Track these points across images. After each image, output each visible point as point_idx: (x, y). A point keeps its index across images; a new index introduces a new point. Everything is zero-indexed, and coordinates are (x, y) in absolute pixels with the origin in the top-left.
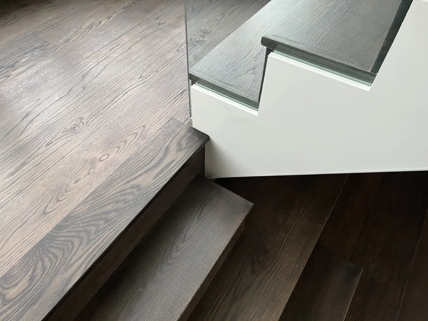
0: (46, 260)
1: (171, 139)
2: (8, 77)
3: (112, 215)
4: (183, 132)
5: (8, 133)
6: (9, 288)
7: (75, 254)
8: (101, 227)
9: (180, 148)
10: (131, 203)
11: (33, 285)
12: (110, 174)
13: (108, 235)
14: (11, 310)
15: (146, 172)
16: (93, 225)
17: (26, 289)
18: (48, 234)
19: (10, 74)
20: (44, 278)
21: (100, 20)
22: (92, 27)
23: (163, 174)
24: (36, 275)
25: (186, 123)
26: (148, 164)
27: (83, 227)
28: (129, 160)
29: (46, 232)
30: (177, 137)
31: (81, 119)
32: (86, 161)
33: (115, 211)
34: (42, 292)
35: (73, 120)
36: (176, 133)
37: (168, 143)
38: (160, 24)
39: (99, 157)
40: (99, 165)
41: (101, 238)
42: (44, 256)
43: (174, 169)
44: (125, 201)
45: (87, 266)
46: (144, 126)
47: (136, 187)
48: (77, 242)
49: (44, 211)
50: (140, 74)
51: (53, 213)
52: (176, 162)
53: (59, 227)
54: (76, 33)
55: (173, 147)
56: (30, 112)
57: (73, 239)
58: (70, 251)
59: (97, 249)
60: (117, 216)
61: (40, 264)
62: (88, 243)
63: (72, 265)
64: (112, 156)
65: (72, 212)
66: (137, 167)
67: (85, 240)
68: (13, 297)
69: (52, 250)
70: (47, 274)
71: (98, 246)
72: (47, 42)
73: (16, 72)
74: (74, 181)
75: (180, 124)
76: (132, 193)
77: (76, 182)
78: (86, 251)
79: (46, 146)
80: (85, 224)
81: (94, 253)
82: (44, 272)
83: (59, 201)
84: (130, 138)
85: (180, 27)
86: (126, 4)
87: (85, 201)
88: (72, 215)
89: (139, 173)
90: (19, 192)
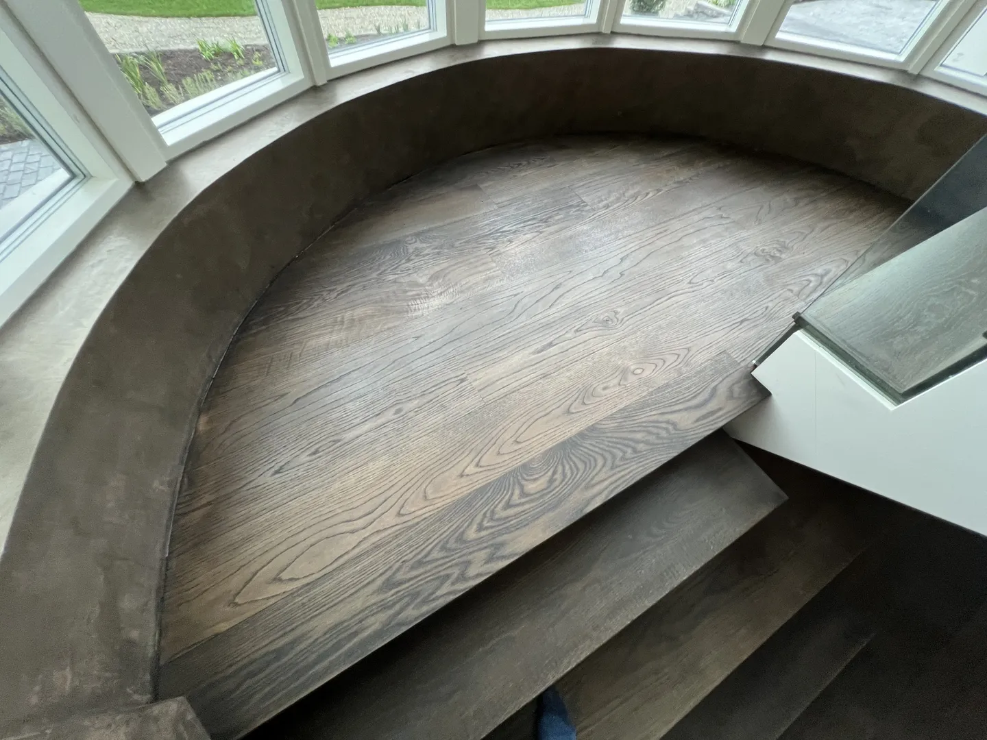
0: (567, 467)
1: (721, 379)
2: (541, 233)
3: (641, 447)
4: (736, 375)
5: (537, 302)
7: (597, 474)
8: (627, 456)
9: (731, 396)
10: (665, 441)
11: (552, 487)
12: (644, 394)
13: (635, 469)
14: (528, 506)
15: (686, 409)
16: (619, 449)
17: (545, 489)
18: (571, 438)
19: (543, 230)
20: (563, 486)
21: (648, 191)
22: (637, 197)
23: (708, 420)
24: (556, 480)
25: (743, 364)
26: (688, 401)
27: (608, 446)
28: (667, 386)
29: (569, 435)
30: (728, 379)
31: (616, 313)
32: (617, 368)
33: (646, 443)
34: (561, 501)
35: (607, 311)
36: (729, 373)
37: (715, 383)
39: (632, 368)
40: (632, 379)
41: (627, 468)
42: (565, 461)
43: (720, 419)
44: (658, 436)
45: (608, 495)
46: (689, 349)
47: (672, 424)
48: (600, 462)
49: (568, 409)
51: (577, 415)
53: (581, 435)
55: (723, 390)
56: (561, 284)
57: (596, 456)
58: (592, 468)
59: (622, 481)
60: (647, 450)
61: (560, 469)
62: (612, 468)
63: (593, 486)
64: (647, 373)
65: (597, 423)
66: (677, 398)
67: (609, 463)
68: (532, 492)
69: (574, 458)
70: (566, 484)
71: (623, 476)
72: (584, 202)
73: (549, 229)
74: (602, 386)
75: (734, 363)
76: (666, 429)
77: (605, 389)
78: (610, 477)
79: (575, 331)
80: (610, 444)
81: (619, 483)
82: (563, 480)
83: (584, 404)
84: (670, 359)
85: (748, 229)
87: (612, 417)
88: (597, 427)
89: (677, 408)
90: (545, 376)
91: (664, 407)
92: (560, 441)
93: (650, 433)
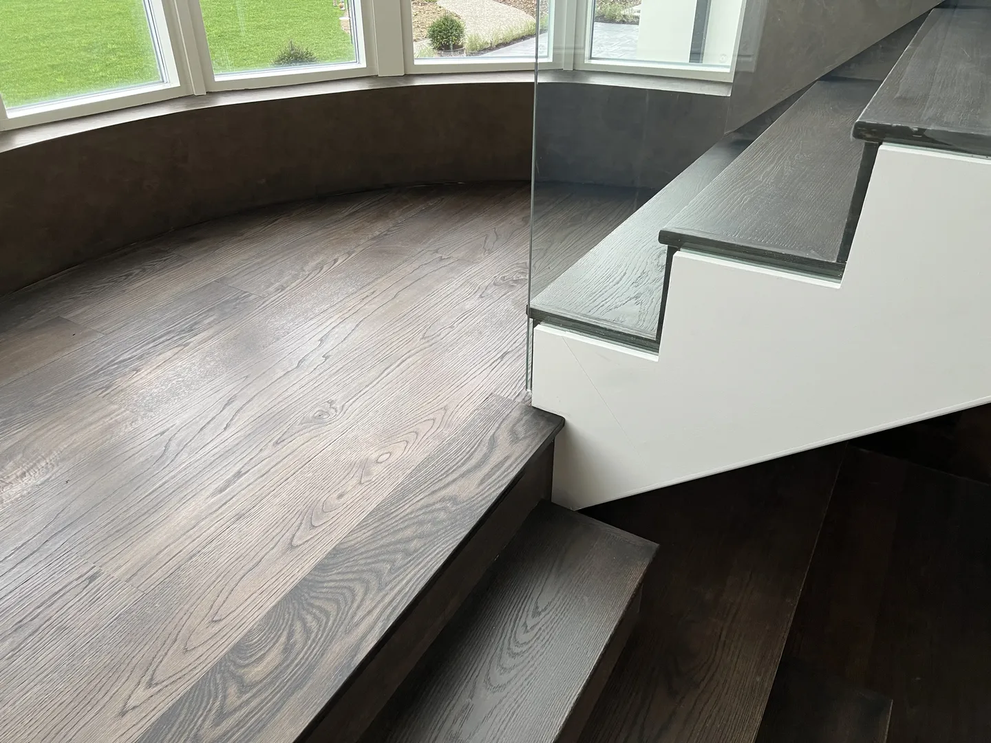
1: (497, 425)
2: (185, 346)
3: (414, 544)
4: (516, 414)
5: (201, 429)
6: (248, 665)
7: (358, 607)
8: (398, 564)
9: (515, 439)
10: (445, 524)
11: (291, 659)
12: (400, 481)
13: (415, 575)
14: (257, 700)
15: (462, 476)
16: (384, 561)
17: (280, 665)
18: (304, 579)
19: (188, 341)
20: (311, 646)
21: (336, 257)
22: (322, 268)
23: (494, 477)
24: (295, 643)
25: (519, 400)
26: (463, 464)
27: (366, 564)
28: (429, 459)
29: (300, 575)
30: (506, 422)
31: (331, 402)
32: (351, 465)
33: (420, 537)
34: (311, 668)
35: (317, 405)
36: (504, 416)
37: (492, 432)
38: (441, 259)
39: (374, 456)
40: (377, 470)
41: (403, 579)
42: (304, 612)
43: (512, 469)
44: (434, 522)
45: (384, 625)
46: (445, 409)
47: (449, 500)
48: (359, 589)
49: (291, 543)
50: (424, 332)
51: (307, 545)
52: (512, 459)
53: (321, 567)
54: (295, 277)
55: (503, 437)
56: (235, 396)
57: (351, 585)
58: (349, 600)
59: (399, 598)
60: (425, 544)
61: (298, 626)
62: (380, 590)
63: (357, 625)
64: (396, 455)
65: (341, 544)
66: (446, 469)
67: (374, 584)
68: (258, 678)
69: (317, 603)
70: (314, 641)
71: (399, 592)
72: (246, 292)
73: (198, 337)
74: (335, 495)
75: (507, 403)
76: (444, 509)
77: (340, 496)
78: (379, 602)
79: (274, 445)
80: (369, 561)
81: (394, 604)
82: (308, 638)
83: (314, 527)
84: (423, 428)
85: (478, 263)
86: (378, 233)
87: (361, 526)
88: (342, 547)
89: (450, 479)
90: (239, 517)
91: (433, 484)
92: (289, 589)
93: (421, 523)
